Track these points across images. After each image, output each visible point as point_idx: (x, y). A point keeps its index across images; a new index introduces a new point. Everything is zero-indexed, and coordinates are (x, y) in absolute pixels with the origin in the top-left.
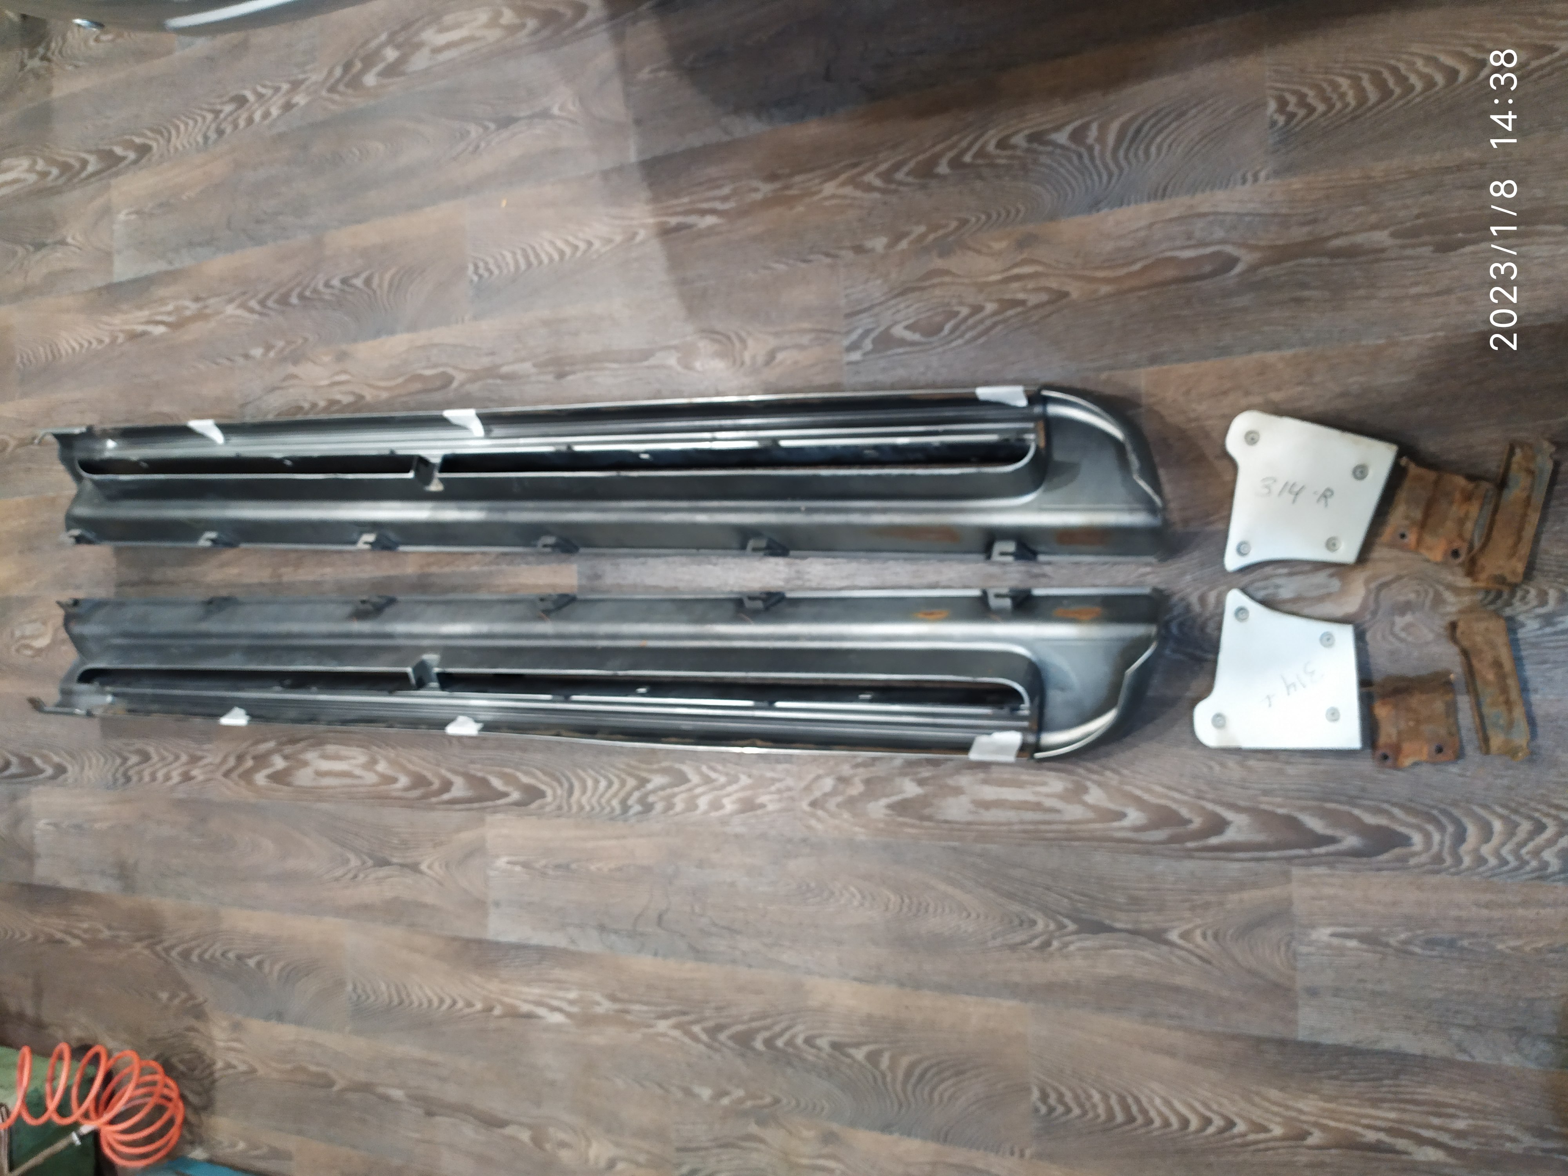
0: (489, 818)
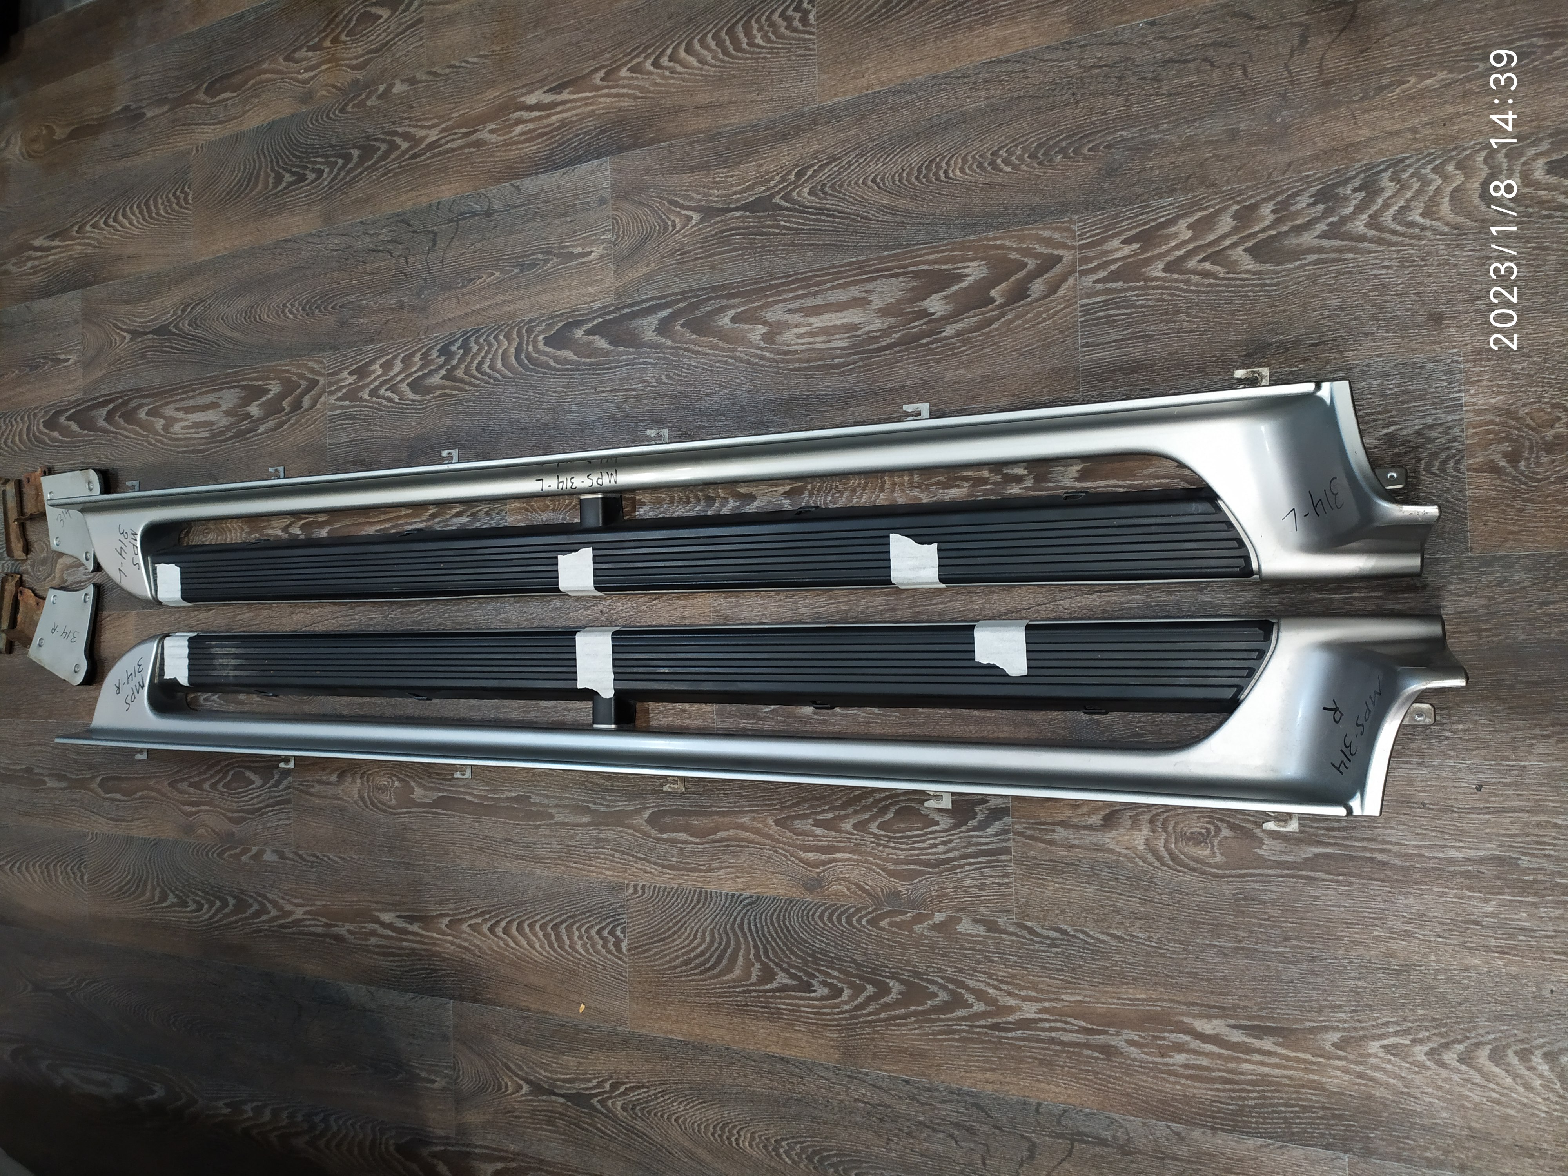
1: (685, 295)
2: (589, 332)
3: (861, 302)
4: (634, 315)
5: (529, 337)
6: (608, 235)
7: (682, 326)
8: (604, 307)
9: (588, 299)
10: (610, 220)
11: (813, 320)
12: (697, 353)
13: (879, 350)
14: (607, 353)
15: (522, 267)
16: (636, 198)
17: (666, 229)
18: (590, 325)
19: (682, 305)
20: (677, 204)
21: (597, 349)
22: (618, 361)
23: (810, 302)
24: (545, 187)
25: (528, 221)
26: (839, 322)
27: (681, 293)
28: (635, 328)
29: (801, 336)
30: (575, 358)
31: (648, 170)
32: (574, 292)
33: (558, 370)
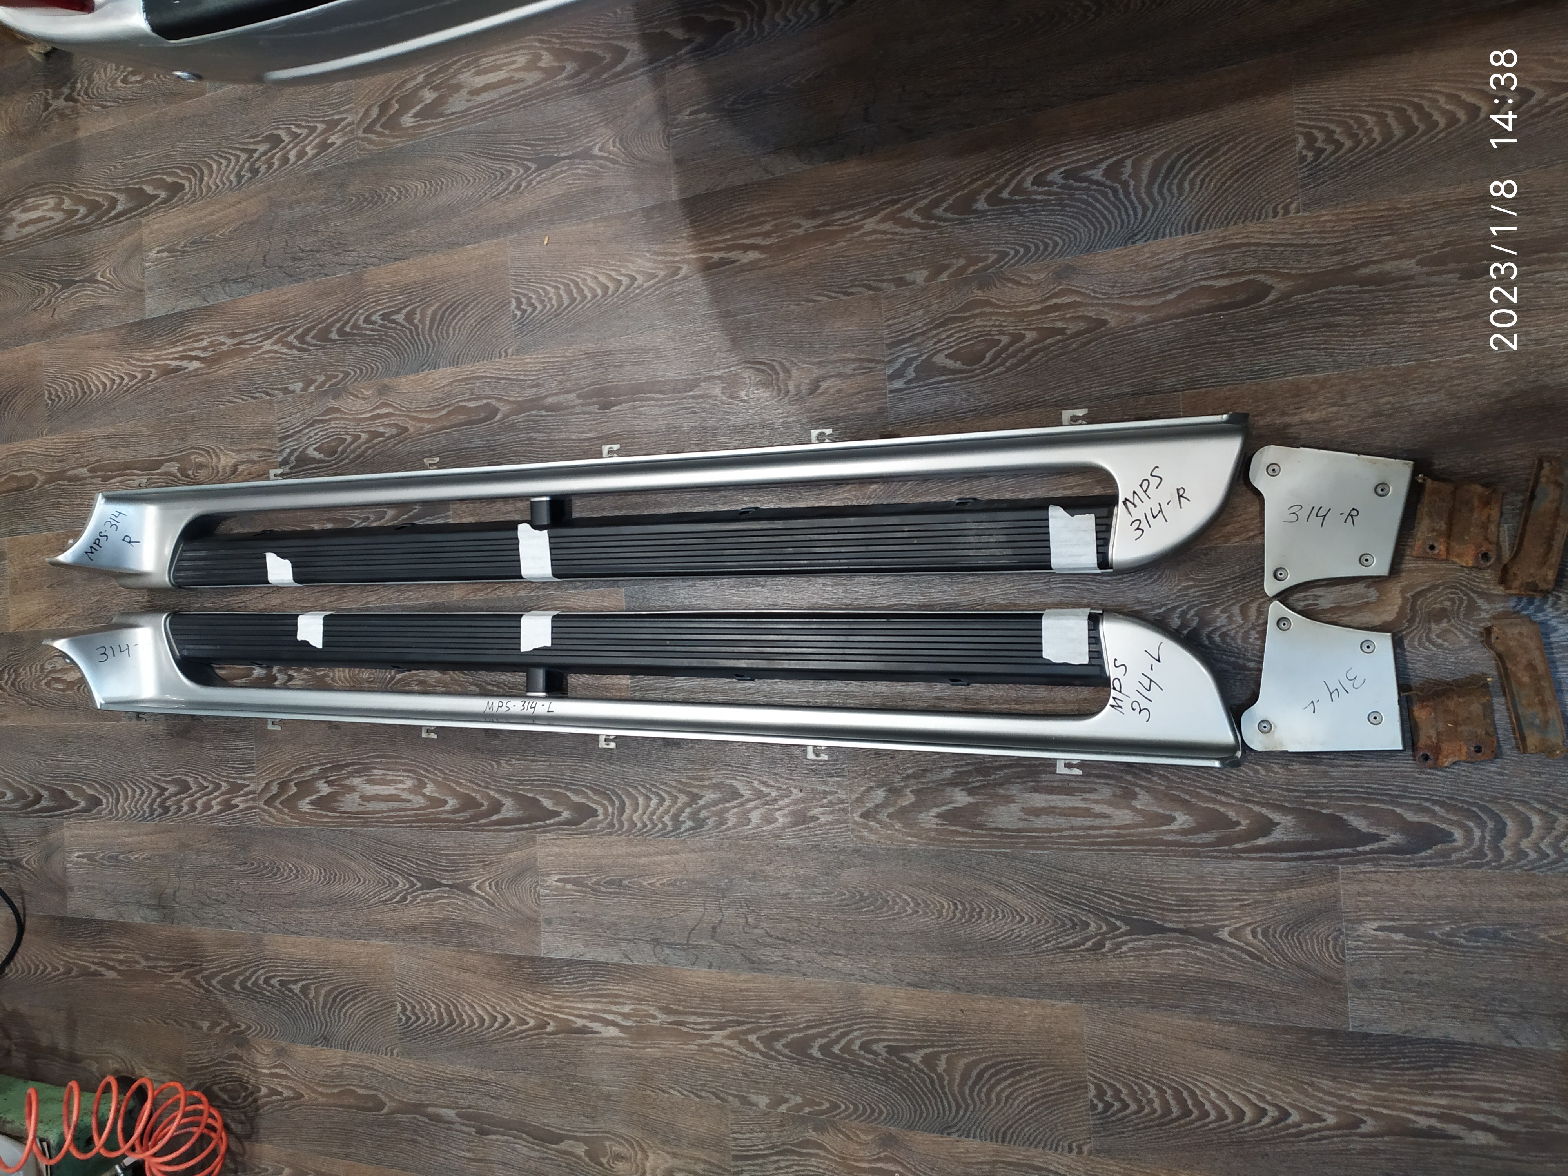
0: (540, 838)
1: (481, 829)
2: (557, 814)
3: (365, 798)
4: (520, 821)
5: (612, 819)
6: (543, 892)
7: (482, 805)
8: (545, 832)
9: (558, 842)
10: (542, 903)
11: (394, 792)
12: (471, 781)
13: (353, 764)
14: (541, 793)
15: (620, 883)
16: (520, 916)
17: (497, 884)
18: (557, 819)
19: (483, 821)
20: (488, 901)
21: (550, 799)
22: (531, 785)
23: (396, 805)
24: (600, 949)
25: (615, 924)
26: (378, 787)
27: (483, 830)
28: (518, 810)
29: (401, 782)
30: (569, 794)
31: (510, 935)
32: (571, 851)
33: (583, 786)
